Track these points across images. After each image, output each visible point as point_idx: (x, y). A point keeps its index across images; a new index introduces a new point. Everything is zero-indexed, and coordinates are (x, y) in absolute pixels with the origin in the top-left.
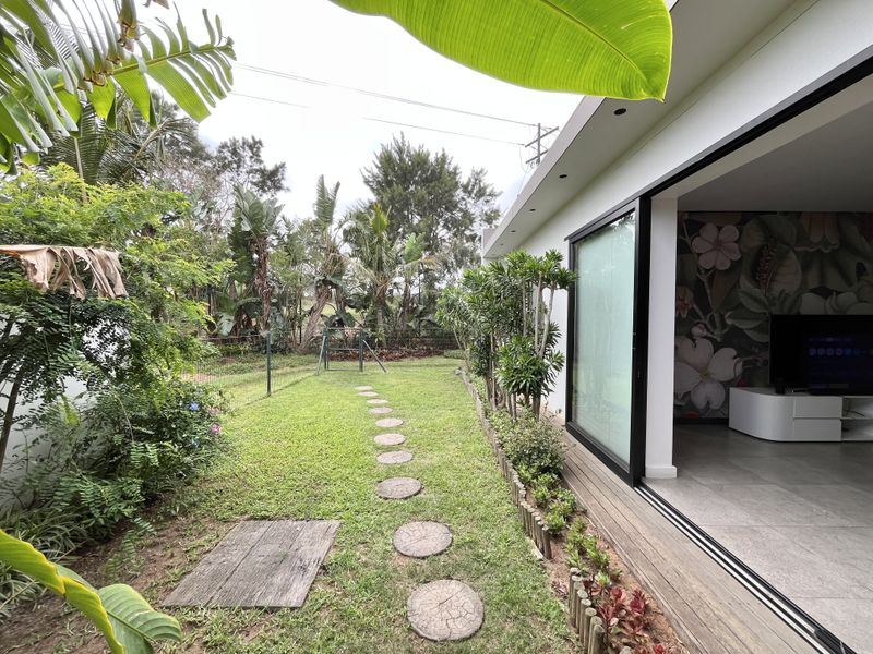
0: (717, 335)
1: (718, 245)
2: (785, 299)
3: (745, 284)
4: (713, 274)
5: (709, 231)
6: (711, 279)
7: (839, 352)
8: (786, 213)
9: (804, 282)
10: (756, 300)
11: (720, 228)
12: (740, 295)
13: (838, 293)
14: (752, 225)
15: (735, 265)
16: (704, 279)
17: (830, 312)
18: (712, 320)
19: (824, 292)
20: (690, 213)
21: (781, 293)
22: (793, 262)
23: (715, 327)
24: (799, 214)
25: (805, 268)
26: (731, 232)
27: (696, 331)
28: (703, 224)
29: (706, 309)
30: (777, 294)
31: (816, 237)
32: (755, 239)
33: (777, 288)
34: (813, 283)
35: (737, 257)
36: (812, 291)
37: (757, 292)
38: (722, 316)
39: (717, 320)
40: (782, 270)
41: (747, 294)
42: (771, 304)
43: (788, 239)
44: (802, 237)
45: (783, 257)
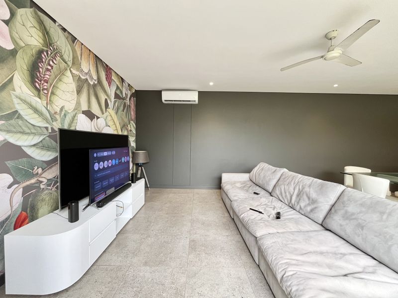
2: (65, 115)
3: (21, 86)
9: (78, 104)
10: (36, 111)
12: (16, 101)
13: (98, 118)
17: (94, 131)
19: (90, 115)
21: (62, 109)
25: (79, 92)
30: (58, 110)
31: (85, 67)
32: (31, 35)
34: (85, 107)
35: (6, 44)
36: (84, 113)
37: (37, 101)
40: (61, 86)
41: (24, 101)
42: (53, 119)
43: (66, 57)
44: (76, 62)
45: (62, 73)
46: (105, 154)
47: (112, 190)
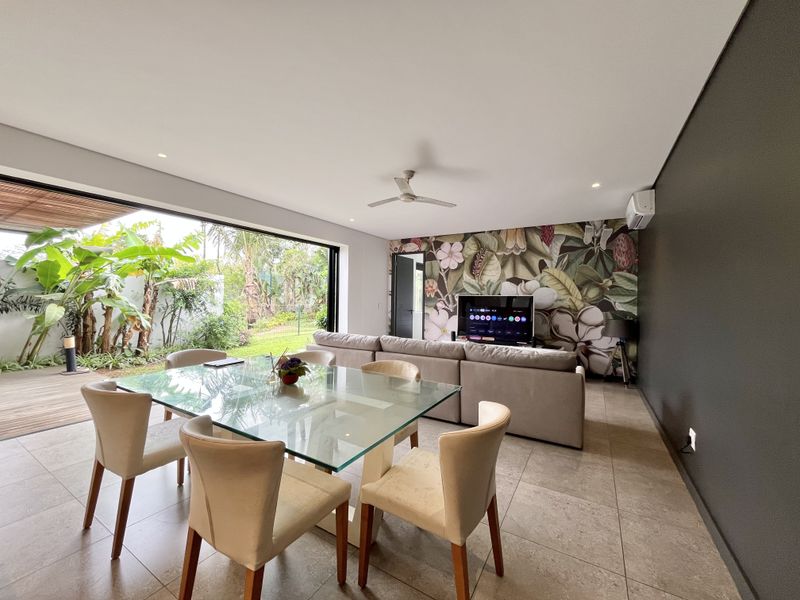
0: (451, 307)
1: (451, 254)
2: (491, 286)
3: (467, 277)
4: (448, 271)
5: (446, 246)
6: (447, 275)
7: (488, 318)
8: (491, 232)
9: (503, 275)
10: (473, 286)
11: (452, 244)
12: (463, 283)
13: (526, 281)
14: (470, 241)
15: (461, 266)
16: (443, 274)
18: (448, 298)
19: (516, 281)
20: (436, 237)
21: (488, 282)
22: (495, 263)
23: (449, 302)
24: (499, 232)
25: (503, 267)
26: (458, 246)
27: (440, 305)
28: (442, 243)
29: (445, 292)
30: (485, 283)
31: (510, 245)
32: (471, 248)
33: (485, 279)
34: (509, 274)
35: (461, 261)
36: (508, 280)
37: (473, 282)
38: (453, 296)
39: (450, 299)
40: (489, 268)
41: (470, 284)
42: (482, 289)
43: (492, 248)
44: (501, 246)
45: (489, 259)
46: (482, 310)
47: (493, 339)
